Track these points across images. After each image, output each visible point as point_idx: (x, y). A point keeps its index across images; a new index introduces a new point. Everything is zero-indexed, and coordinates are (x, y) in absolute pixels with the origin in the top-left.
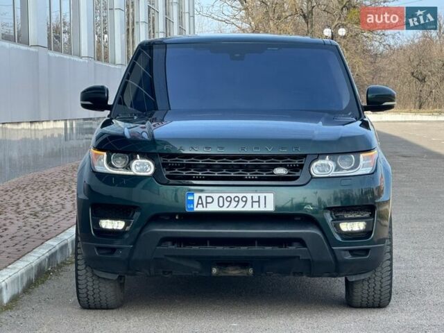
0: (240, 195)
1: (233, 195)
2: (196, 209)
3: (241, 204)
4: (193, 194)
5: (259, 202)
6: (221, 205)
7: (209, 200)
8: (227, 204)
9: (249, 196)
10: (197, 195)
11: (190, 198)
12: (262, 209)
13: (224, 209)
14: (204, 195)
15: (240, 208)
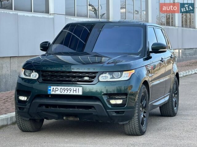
0: (69, 88)
1: (66, 88)
2: (52, 93)
3: (69, 91)
5: (76, 91)
6: (61, 91)
7: (57, 89)
8: (63, 91)
9: (72, 88)
10: (52, 87)
12: (77, 94)
13: (62, 93)
14: (55, 87)
15: (68, 93)
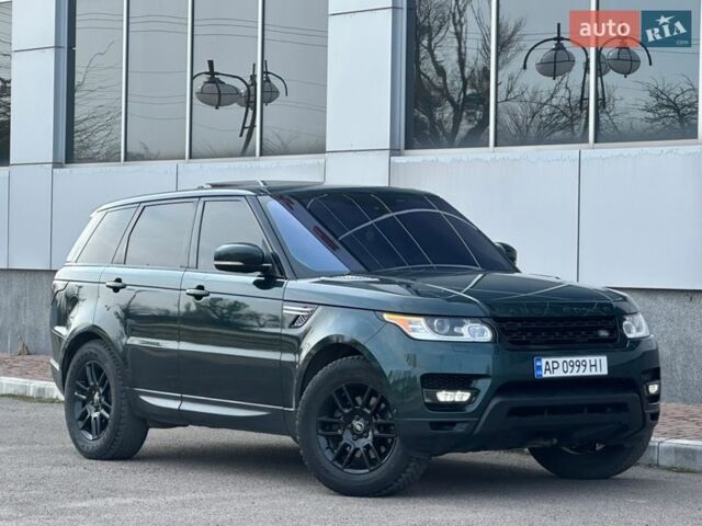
0: (581, 359)
1: (574, 359)
2: (544, 376)
3: (582, 368)
4: (540, 360)
5: (596, 365)
6: (565, 370)
7: (555, 365)
8: (570, 368)
9: (587, 359)
10: (544, 361)
11: (538, 364)
12: (599, 373)
13: (568, 374)
14: (550, 360)
15: (581, 373)
